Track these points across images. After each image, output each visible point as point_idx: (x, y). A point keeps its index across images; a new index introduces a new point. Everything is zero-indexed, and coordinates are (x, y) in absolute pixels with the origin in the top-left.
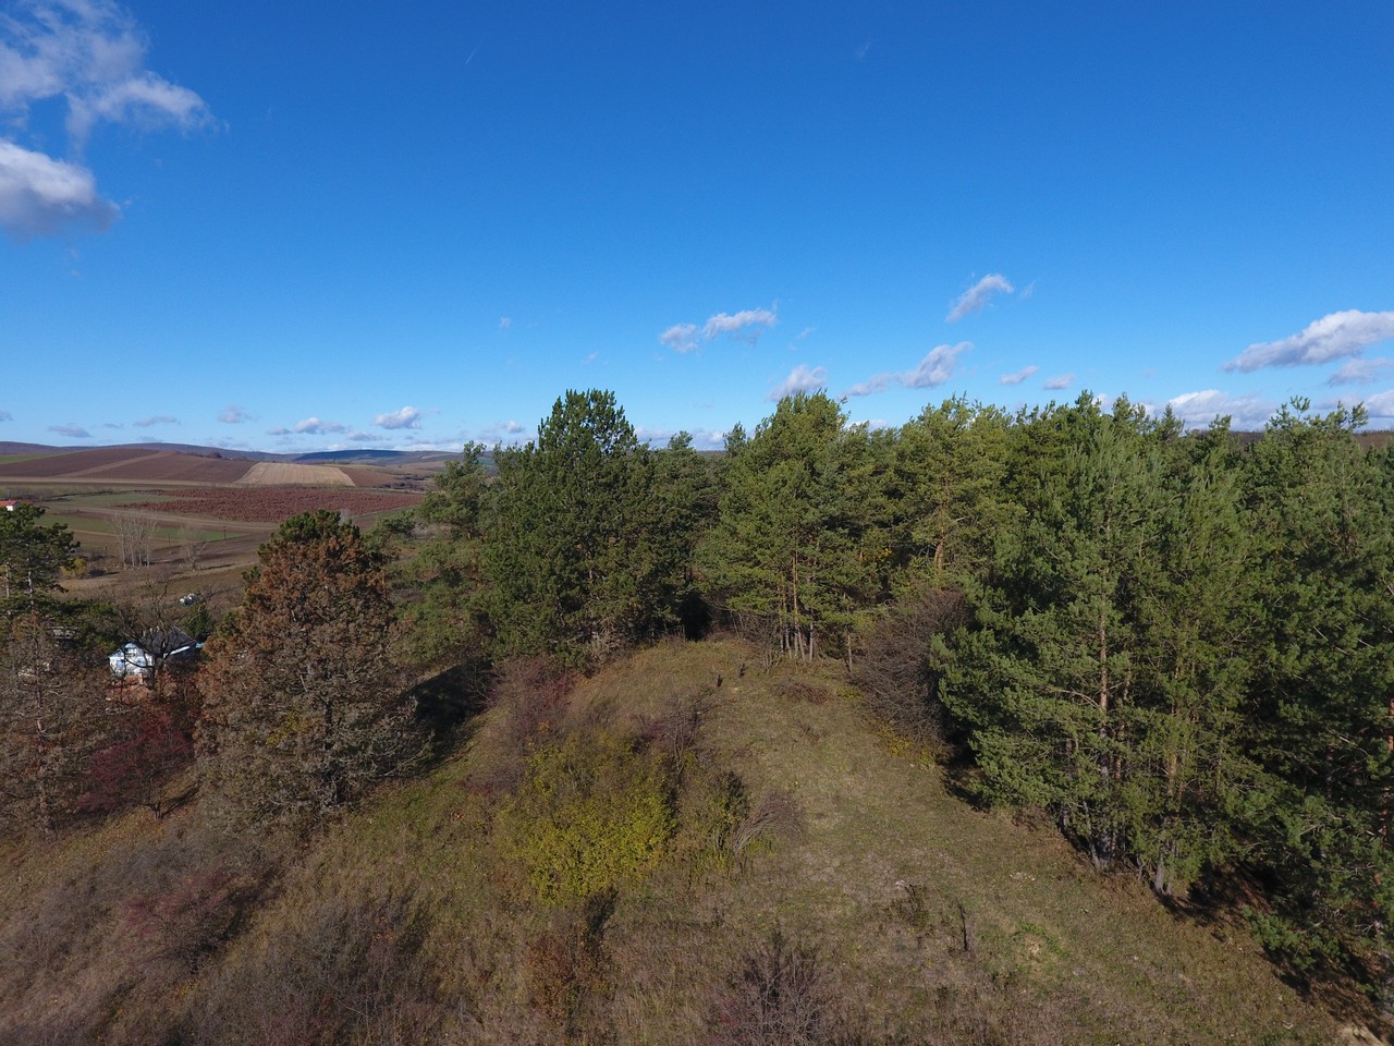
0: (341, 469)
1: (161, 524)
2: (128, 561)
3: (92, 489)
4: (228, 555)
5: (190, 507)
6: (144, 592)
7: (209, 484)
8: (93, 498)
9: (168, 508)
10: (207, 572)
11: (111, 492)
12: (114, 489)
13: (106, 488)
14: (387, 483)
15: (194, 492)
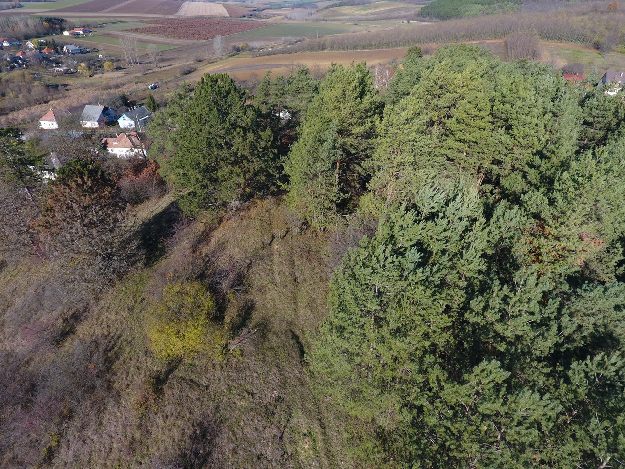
0: (223, 5)
1: (141, 41)
2: (130, 63)
3: (112, 20)
4: (171, 59)
5: (155, 31)
6: (137, 80)
7: (162, 16)
8: (114, 25)
9: (145, 31)
10: (162, 69)
11: (121, 22)
12: (122, 20)
13: (119, 19)
14: (244, 14)
15: (156, 21)
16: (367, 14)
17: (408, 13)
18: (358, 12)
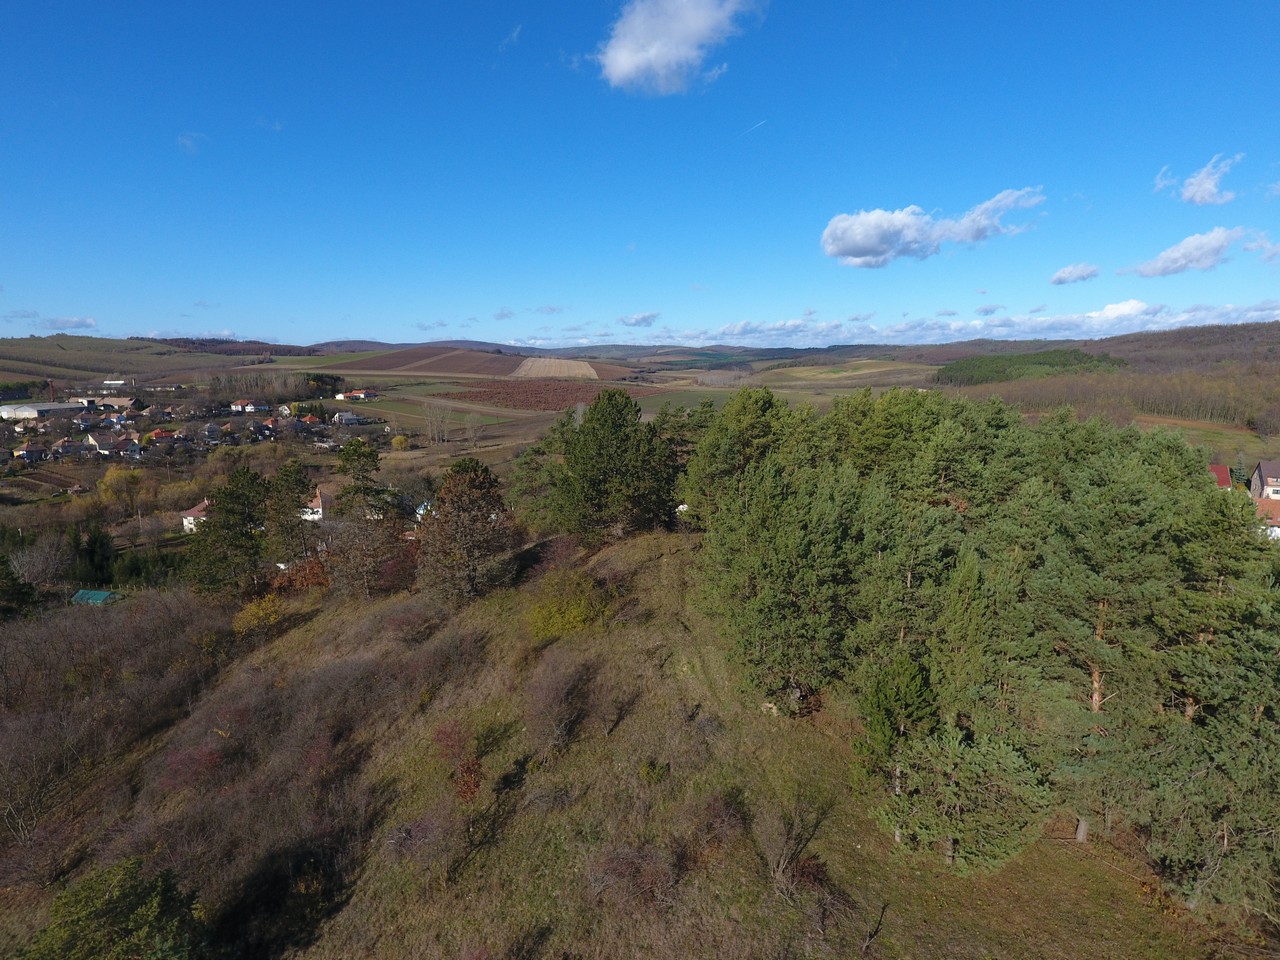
0: (588, 362)
1: (456, 410)
2: (434, 439)
3: (413, 381)
4: (498, 437)
5: (477, 396)
6: (442, 463)
7: (490, 377)
8: (413, 388)
9: (461, 397)
10: (483, 450)
11: (424, 384)
12: (427, 380)
13: (422, 380)
15: (480, 383)
16: (839, 379)
17: (915, 377)
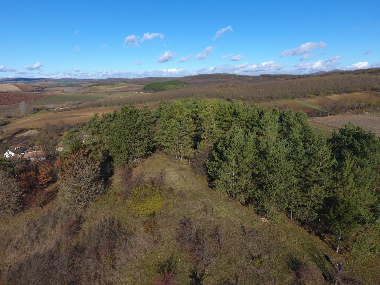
0: (14, 85)
14: (33, 90)
16: (114, 89)
17: (137, 88)
18: (109, 88)
